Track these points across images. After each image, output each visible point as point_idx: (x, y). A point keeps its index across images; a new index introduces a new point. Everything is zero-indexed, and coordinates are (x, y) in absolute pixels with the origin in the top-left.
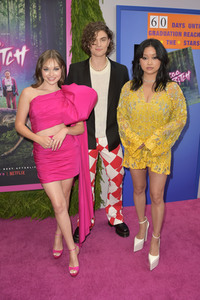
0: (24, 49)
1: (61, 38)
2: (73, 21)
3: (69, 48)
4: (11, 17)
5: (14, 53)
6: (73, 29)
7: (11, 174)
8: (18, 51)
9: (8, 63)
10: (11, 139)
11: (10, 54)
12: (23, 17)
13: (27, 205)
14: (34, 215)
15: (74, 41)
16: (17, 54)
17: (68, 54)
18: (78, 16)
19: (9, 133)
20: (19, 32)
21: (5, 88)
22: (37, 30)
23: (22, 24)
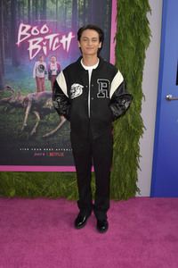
0: (70, 36)
1: (107, 26)
2: (118, 9)
3: (113, 35)
4: (59, 4)
5: (60, 39)
6: (119, 16)
7: (51, 154)
8: (64, 37)
9: (54, 49)
10: (53, 121)
11: (57, 40)
12: (71, 4)
13: (64, 186)
14: (70, 197)
15: (119, 29)
16: (64, 40)
17: (112, 41)
18: (124, 3)
19: (51, 116)
20: (66, 19)
21: (50, 72)
22: (83, 17)
23: (70, 11)
